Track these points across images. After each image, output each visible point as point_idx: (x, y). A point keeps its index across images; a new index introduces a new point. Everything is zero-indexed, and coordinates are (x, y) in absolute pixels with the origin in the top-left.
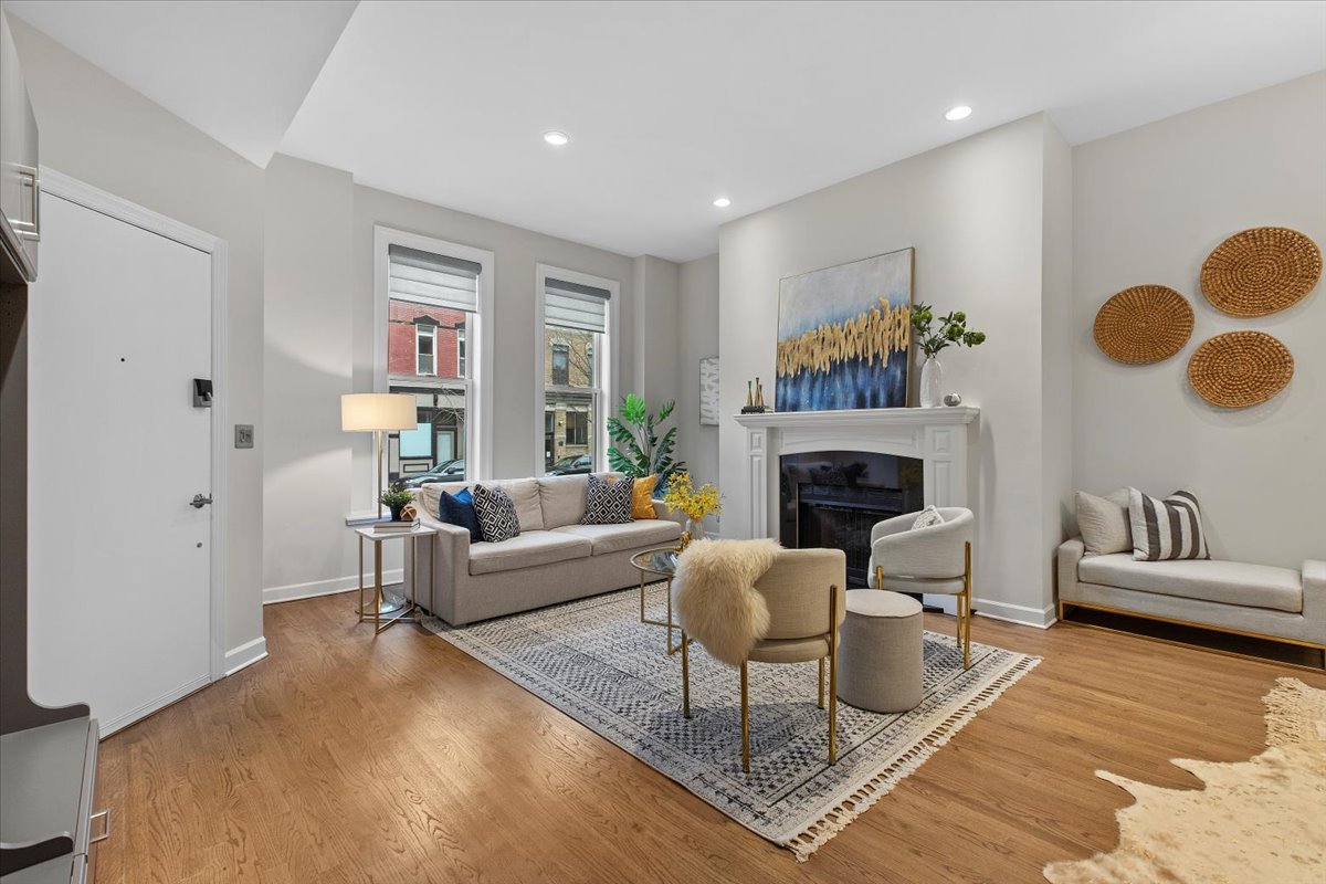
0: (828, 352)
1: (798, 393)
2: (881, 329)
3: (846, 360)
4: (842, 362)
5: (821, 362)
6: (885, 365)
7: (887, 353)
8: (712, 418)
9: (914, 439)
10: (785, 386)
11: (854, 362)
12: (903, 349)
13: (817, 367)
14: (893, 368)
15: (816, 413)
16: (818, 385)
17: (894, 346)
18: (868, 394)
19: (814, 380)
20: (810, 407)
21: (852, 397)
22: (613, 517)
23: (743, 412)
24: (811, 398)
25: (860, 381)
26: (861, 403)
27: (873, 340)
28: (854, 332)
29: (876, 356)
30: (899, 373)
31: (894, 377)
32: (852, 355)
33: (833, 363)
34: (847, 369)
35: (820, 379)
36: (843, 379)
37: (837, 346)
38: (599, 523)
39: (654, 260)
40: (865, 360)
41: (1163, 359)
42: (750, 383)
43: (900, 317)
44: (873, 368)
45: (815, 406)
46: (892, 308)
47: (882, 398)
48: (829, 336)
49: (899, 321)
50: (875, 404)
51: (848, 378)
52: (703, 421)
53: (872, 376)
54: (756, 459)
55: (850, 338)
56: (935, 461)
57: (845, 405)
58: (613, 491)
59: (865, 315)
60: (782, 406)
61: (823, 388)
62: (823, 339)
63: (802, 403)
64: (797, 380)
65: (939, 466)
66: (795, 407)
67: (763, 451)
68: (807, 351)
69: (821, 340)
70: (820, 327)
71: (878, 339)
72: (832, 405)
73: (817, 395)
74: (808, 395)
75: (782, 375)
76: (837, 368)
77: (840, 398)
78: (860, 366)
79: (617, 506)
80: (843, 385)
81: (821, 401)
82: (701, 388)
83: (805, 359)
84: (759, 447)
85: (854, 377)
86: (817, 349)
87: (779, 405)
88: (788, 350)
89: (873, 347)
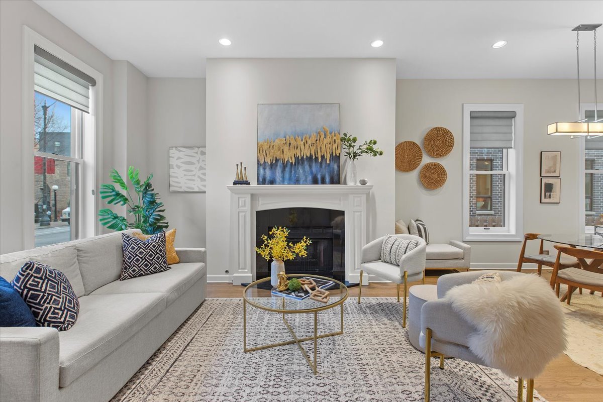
0: (293, 152)
1: (274, 173)
2: (325, 143)
3: (305, 157)
4: (302, 158)
5: (289, 156)
6: (328, 162)
7: (329, 156)
8: (181, 187)
9: (340, 200)
10: (264, 169)
11: (310, 158)
12: (338, 155)
13: (286, 160)
14: (332, 163)
15: (286, 186)
16: (287, 169)
17: (332, 153)
18: (319, 177)
19: (284, 167)
20: (283, 182)
21: (310, 178)
22: (155, 268)
23: (235, 183)
24: (283, 177)
25: (314, 169)
26: (315, 181)
27: (321, 148)
28: (309, 142)
29: (323, 157)
30: (336, 167)
31: (333, 168)
32: (308, 155)
33: (297, 158)
34: (306, 162)
35: (289, 166)
36: (304, 168)
37: (299, 149)
38: (141, 275)
39: (133, 69)
40: (317, 158)
41: (413, 170)
42: (237, 165)
43: (335, 138)
44: (321, 163)
45: (286, 182)
46: (331, 133)
47: (328, 179)
48: (293, 142)
49: (335, 140)
50: (323, 182)
51: (307, 167)
52: (172, 189)
53: (321, 167)
54: (241, 214)
55: (307, 146)
56: (354, 212)
57: (305, 182)
58: (154, 246)
59: (315, 134)
60: (262, 181)
61: (291, 172)
62: (290, 143)
63: (278, 180)
64: (273, 166)
65: (356, 214)
66: (272, 182)
67: (248, 208)
68: (279, 150)
69: (288, 144)
70: (287, 137)
71: (323, 148)
72: (297, 182)
73: (287, 176)
74: (281, 175)
75: (262, 162)
76: (299, 161)
77: (302, 178)
78: (314, 161)
79: (158, 258)
80: (304, 171)
81: (290, 179)
82: (170, 167)
83: (278, 154)
84: (245, 206)
85: (310, 167)
86: (286, 148)
87: (261, 179)
88: (266, 147)
89: (321, 151)
